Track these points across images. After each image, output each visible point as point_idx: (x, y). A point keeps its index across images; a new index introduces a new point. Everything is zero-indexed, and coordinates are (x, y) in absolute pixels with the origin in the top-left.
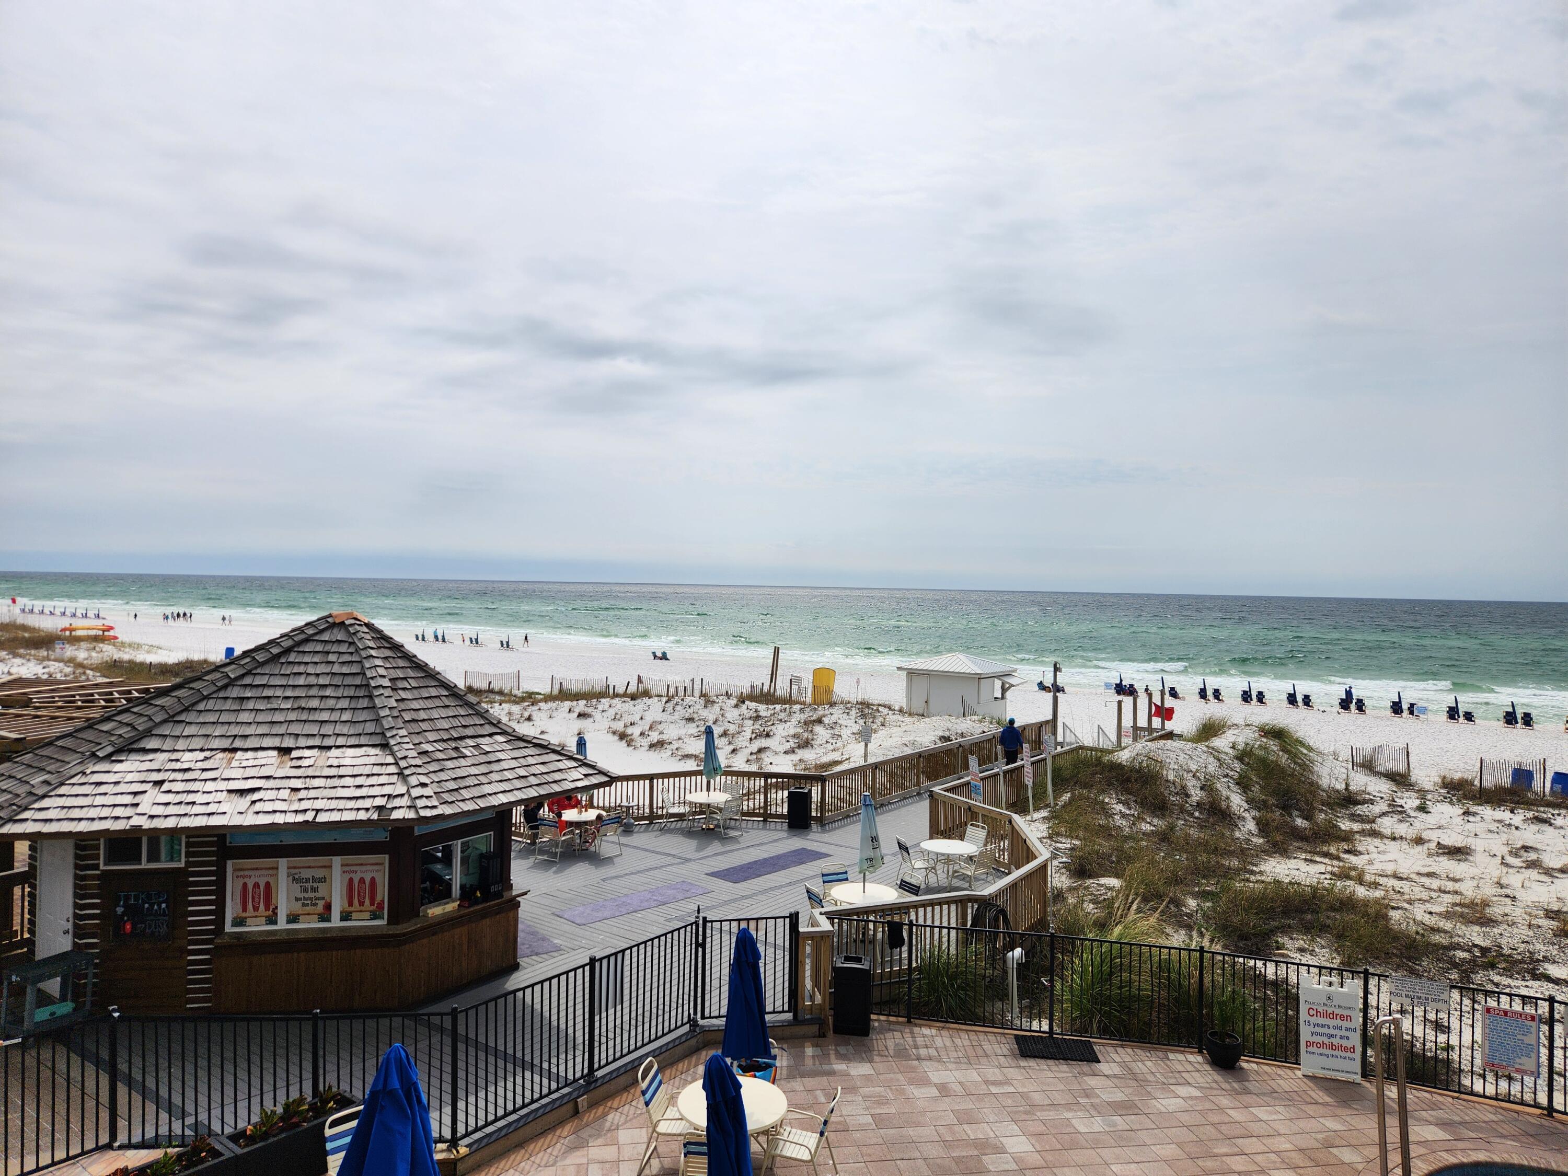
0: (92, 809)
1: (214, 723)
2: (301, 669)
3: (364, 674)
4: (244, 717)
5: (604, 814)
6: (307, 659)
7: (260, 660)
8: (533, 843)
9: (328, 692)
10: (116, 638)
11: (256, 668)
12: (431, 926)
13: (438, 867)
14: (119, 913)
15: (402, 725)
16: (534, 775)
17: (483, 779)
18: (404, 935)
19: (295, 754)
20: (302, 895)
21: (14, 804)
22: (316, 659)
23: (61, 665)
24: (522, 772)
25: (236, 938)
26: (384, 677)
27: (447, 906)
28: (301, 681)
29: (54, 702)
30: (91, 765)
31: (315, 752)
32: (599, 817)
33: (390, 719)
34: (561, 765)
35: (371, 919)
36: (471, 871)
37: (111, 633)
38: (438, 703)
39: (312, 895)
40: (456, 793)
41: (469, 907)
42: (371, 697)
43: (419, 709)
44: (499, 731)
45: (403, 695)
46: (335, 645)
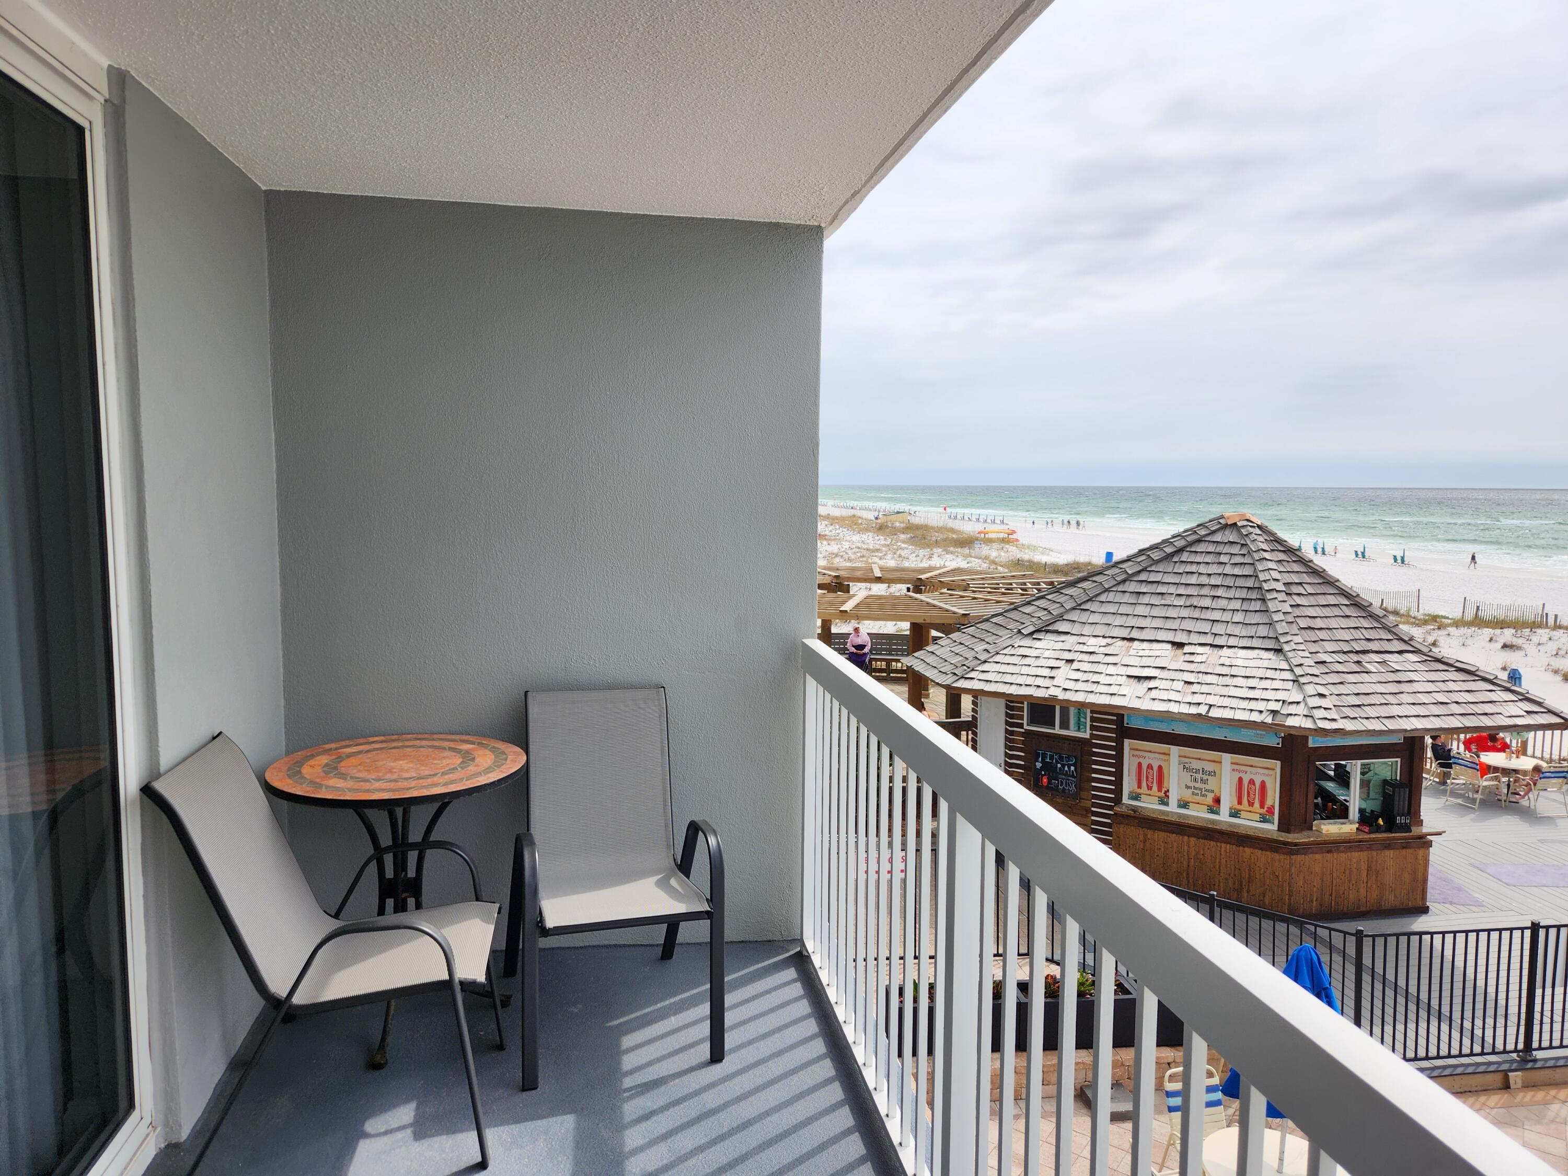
0: (1020, 677)
1: (1114, 613)
2: (1193, 568)
3: (1257, 576)
4: (1140, 610)
5: (1544, 764)
6: (1199, 559)
7: (1155, 559)
8: (1444, 783)
9: (1220, 592)
10: (1017, 540)
11: (1151, 565)
12: (1325, 843)
13: (1330, 786)
14: (1038, 767)
15: (1298, 632)
16: (1457, 703)
17: (1391, 699)
18: (1296, 844)
19: (1187, 649)
20: (1192, 784)
21: (964, 665)
22: (1208, 559)
23: (980, 561)
24: (1441, 698)
25: (1133, 810)
26: (1277, 580)
27: (1343, 826)
28: (1193, 580)
29: (984, 588)
30: (1017, 640)
31: (1207, 649)
32: (1537, 769)
33: (1284, 624)
34: (1493, 696)
35: (1261, 822)
36: (1372, 795)
37: (1014, 536)
38: (1337, 611)
39: (1202, 786)
40: (1358, 709)
41: (1370, 833)
42: (1263, 600)
43: (1316, 617)
44: (1411, 649)
45: (1299, 600)
46: (1227, 546)
